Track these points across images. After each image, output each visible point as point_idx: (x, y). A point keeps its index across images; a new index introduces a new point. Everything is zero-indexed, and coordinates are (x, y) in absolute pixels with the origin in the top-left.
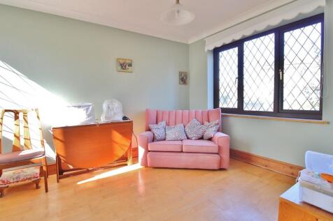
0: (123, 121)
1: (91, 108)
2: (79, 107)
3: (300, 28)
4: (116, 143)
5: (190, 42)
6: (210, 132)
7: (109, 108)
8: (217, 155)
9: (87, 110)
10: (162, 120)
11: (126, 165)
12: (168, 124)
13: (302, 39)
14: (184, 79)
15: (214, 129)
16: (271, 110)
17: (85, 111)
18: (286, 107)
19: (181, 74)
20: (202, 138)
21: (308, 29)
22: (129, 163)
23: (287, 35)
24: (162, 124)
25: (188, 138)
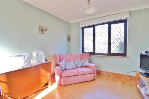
0: (46, 62)
1: (27, 56)
2: (19, 56)
3: (117, 23)
4: (43, 76)
5: (71, 22)
6: (87, 63)
7: (38, 55)
8: (93, 74)
9: (24, 57)
10: (63, 60)
11: (48, 87)
12: (66, 61)
13: (118, 28)
14: (69, 39)
15: (88, 62)
16: (107, 53)
17: (23, 59)
18: (112, 52)
19: (68, 36)
20: (82, 67)
21: (120, 24)
22: (49, 86)
23: (112, 25)
24: (63, 61)
25: (77, 67)
